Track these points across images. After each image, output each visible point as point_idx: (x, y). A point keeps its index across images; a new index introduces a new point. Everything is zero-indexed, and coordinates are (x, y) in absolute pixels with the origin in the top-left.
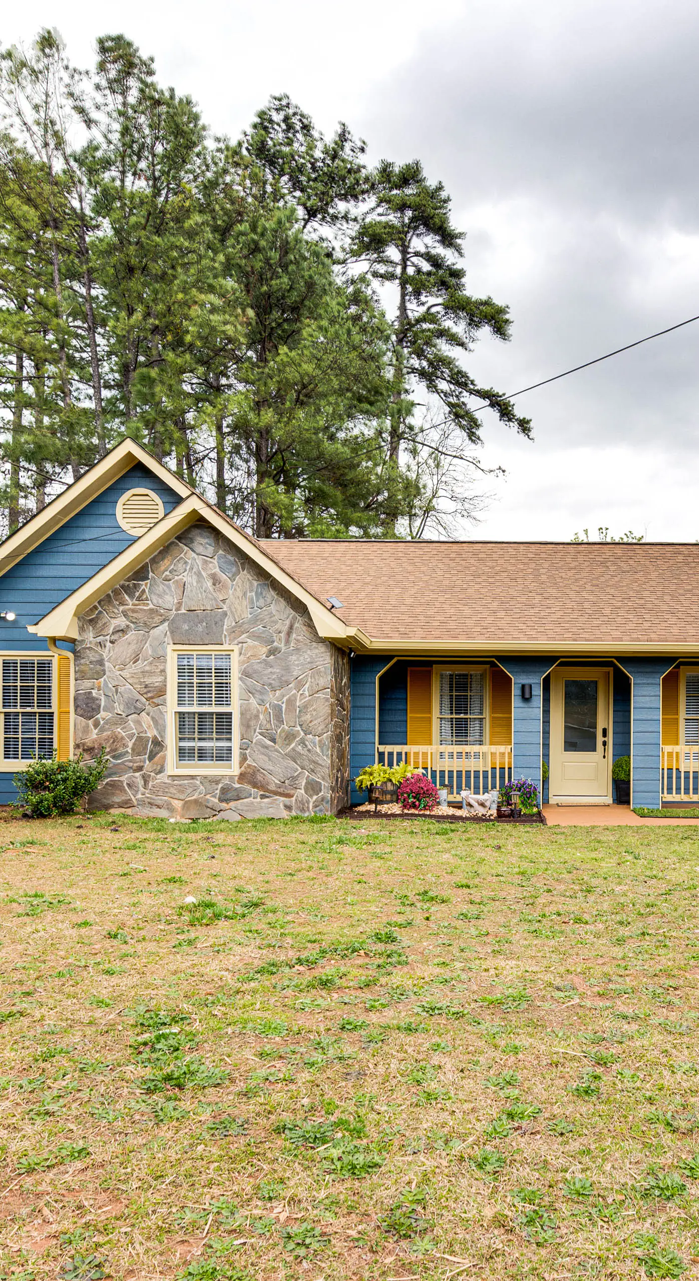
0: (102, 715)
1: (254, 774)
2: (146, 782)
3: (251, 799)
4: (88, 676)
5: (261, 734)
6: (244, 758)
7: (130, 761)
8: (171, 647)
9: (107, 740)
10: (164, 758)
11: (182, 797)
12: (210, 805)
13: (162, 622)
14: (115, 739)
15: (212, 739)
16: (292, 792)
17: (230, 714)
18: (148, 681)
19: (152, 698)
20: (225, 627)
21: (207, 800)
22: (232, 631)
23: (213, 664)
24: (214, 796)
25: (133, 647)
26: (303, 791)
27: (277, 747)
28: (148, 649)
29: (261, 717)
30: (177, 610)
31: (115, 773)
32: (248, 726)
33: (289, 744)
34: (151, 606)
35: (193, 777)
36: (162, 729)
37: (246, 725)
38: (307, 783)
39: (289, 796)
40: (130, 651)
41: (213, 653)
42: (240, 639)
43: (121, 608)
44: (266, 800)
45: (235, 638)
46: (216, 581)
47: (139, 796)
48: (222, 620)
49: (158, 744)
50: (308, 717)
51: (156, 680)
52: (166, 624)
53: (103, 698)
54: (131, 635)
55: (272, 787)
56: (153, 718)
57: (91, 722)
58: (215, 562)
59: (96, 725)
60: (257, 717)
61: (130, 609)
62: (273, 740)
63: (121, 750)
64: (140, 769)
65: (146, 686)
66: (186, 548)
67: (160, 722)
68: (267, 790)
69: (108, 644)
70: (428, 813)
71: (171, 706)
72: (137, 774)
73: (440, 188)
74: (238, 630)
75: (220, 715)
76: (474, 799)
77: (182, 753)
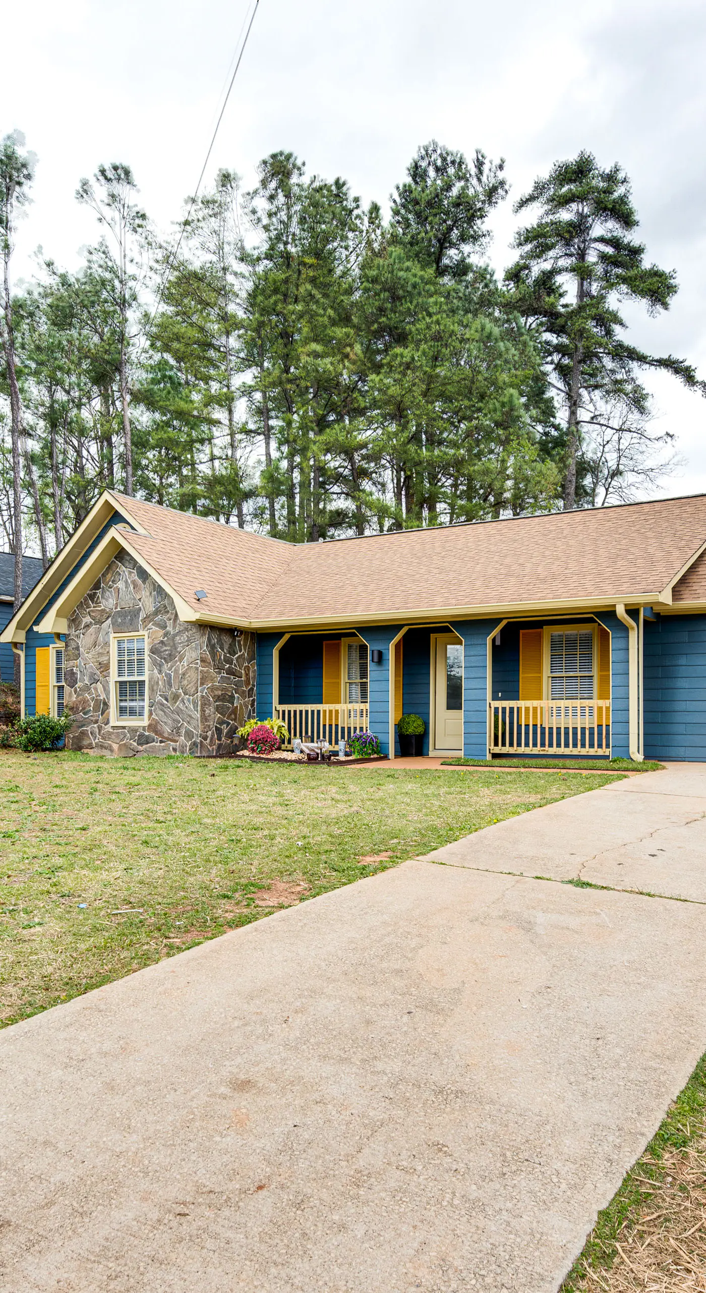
0: (79, 684)
1: (156, 726)
2: (100, 731)
3: (154, 743)
4: (72, 658)
5: (160, 695)
6: (151, 714)
7: (92, 716)
8: (112, 635)
9: (80, 702)
10: (109, 713)
11: (118, 742)
12: (132, 747)
13: (107, 618)
14: (85, 701)
15: (136, 700)
16: (177, 738)
17: (144, 681)
18: (101, 660)
19: (103, 671)
20: (140, 618)
21: (131, 744)
22: (144, 620)
23: (135, 646)
24: (134, 741)
25: (93, 636)
26: (183, 738)
27: (169, 705)
28: (101, 638)
29: (160, 683)
30: (116, 608)
31: (84, 725)
32: (153, 690)
33: (176, 703)
34: (103, 607)
35: (124, 728)
36: (107, 693)
37: (152, 689)
38: (186, 731)
39: (176, 741)
40: (92, 640)
41: (135, 638)
42: (148, 627)
43: (88, 610)
44: (163, 744)
45: (146, 626)
46: (135, 586)
47: (97, 741)
48: (138, 614)
49: (106, 705)
50: (185, 682)
51: (104, 659)
52: (110, 619)
53: (79, 673)
54: (92, 629)
55: (166, 735)
56: (103, 686)
57: (73, 689)
58: (135, 571)
59: (75, 691)
60: (158, 683)
61: (92, 610)
62: (167, 700)
63: (88, 709)
64: (96, 722)
65: (100, 664)
66: (120, 564)
67: (107, 688)
68: (163, 737)
69: (82, 635)
70: (264, 756)
71: (114, 676)
72: (95, 725)
73: (617, 170)
74: (148, 619)
75: (139, 682)
76: (306, 746)
77: (122, 711)
